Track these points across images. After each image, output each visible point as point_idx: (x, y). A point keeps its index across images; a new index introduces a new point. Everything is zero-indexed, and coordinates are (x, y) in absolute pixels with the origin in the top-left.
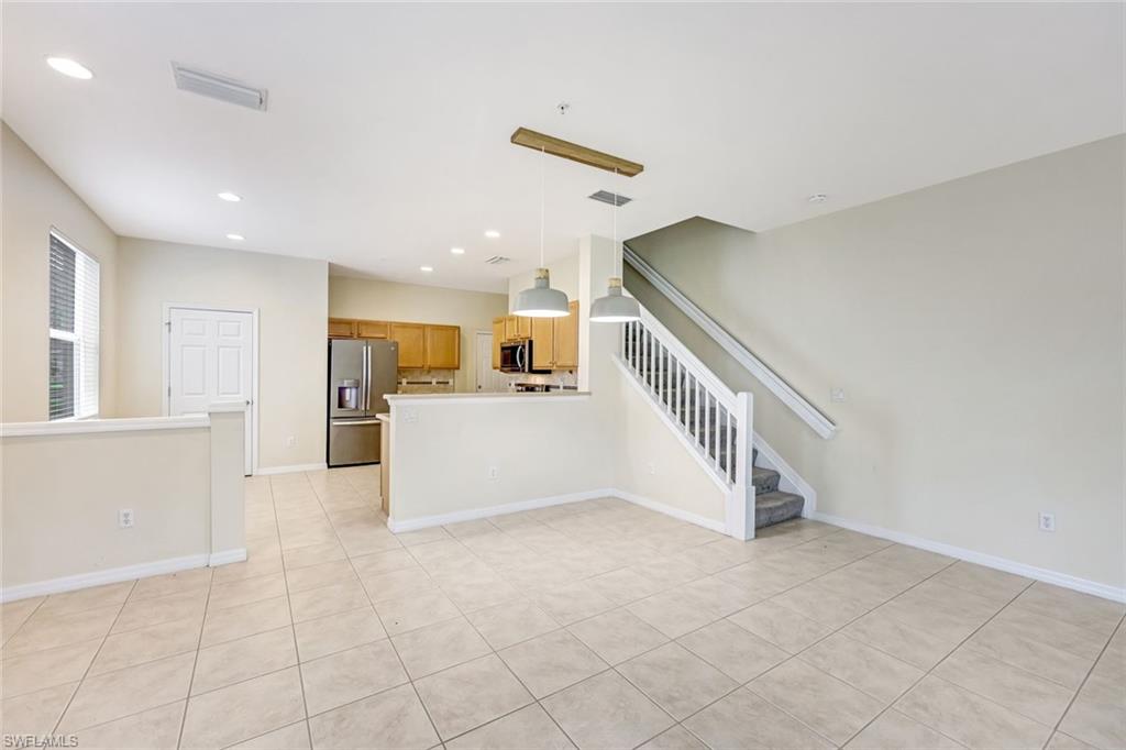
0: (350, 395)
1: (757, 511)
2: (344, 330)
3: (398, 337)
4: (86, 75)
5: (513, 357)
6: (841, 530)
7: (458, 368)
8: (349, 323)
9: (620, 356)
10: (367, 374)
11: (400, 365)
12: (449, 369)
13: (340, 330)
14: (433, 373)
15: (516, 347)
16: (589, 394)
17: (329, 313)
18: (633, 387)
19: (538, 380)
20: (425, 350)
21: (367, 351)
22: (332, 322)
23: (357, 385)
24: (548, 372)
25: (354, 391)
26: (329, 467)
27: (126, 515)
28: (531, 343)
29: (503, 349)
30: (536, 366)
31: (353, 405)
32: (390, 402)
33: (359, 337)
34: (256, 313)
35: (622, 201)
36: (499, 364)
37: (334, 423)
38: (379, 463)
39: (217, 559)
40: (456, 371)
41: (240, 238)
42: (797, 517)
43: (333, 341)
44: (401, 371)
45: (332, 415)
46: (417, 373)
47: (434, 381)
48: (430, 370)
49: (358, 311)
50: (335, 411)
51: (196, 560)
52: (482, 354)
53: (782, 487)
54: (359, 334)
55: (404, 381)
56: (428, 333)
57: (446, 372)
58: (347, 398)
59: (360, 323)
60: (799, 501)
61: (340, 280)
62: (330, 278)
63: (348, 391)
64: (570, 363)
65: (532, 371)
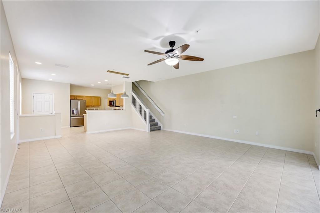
0: (75, 112)
1: (150, 128)
2: (73, 98)
3: (85, 99)
4: (41, 64)
5: (112, 103)
6: (165, 131)
7: (100, 106)
8: (74, 96)
9: (131, 103)
10: (79, 107)
11: (87, 105)
12: (98, 106)
13: (72, 98)
14: (94, 107)
15: (112, 102)
16: (125, 110)
17: (70, 93)
18: (133, 109)
19: (117, 108)
20: (92, 102)
21: (79, 102)
22: (71, 96)
23: (77, 110)
24: (119, 106)
25: (76, 111)
26: (71, 127)
27: (41, 129)
28: (115, 101)
29: (110, 102)
30: (116, 105)
31: (76, 114)
32: (86, 112)
33: (77, 99)
34: (53, 94)
35: (128, 78)
36: (109, 105)
37: (71, 118)
38: (84, 126)
39: (56, 137)
40: (100, 107)
41: (51, 79)
42: (160, 129)
43: (71, 100)
44: (87, 107)
45: (71, 116)
46: (90, 107)
47: (94, 109)
48: (93, 106)
49: (76, 93)
50: (72, 115)
51: (53, 137)
52: (105, 103)
53: (158, 125)
54: (76, 99)
55: (87, 109)
56: (93, 98)
57: (97, 107)
58: (74, 112)
59: (76, 96)
60: (160, 127)
61: (72, 87)
62: (70, 86)
63: (75, 111)
64: (122, 105)
65: (115, 106)
